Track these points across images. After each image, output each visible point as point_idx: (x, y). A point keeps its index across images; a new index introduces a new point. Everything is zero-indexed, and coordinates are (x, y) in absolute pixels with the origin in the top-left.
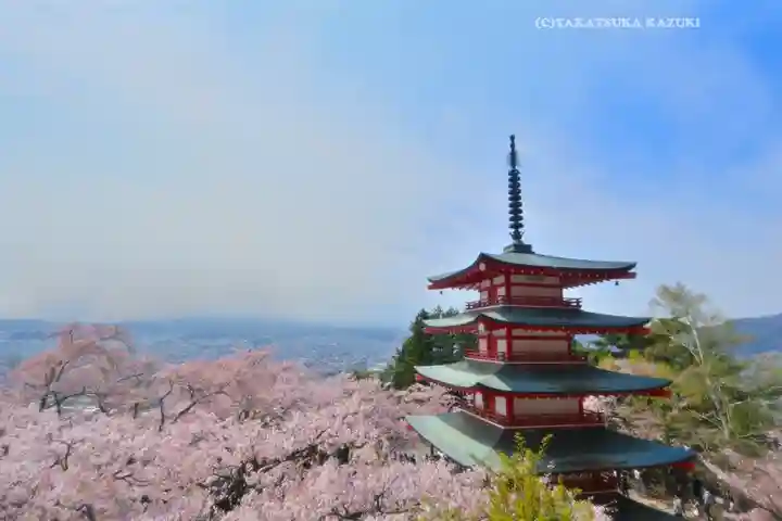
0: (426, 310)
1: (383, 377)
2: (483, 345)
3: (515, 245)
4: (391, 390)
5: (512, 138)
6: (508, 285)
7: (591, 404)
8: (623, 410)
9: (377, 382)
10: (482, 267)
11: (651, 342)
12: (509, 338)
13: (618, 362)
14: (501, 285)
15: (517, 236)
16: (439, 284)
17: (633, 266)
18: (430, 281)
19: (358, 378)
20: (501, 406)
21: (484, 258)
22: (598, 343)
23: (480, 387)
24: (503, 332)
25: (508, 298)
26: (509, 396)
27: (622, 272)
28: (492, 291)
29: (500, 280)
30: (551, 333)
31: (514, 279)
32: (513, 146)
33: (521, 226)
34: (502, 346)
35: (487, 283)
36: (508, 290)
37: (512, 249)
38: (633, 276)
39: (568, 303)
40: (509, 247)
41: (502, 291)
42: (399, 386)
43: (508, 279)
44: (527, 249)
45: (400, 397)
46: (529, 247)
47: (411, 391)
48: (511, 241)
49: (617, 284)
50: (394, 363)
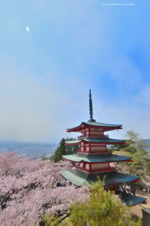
0: (64, 138)
1: (51, 159)
2: (82, 149)
3: (91, 120)
4: (53, 163)
5: (90, 90)
6: (89, 131)
7: (112, 165)
8: (119, 166)
9: (50, 161)
10: (83, 126)
11: (125, 146)
12: (90, 146)
13: (117, 152)
14: (87, 131)
15: (91, 117)
16: (70, 131)
17: (121, 126)
18: (67, 130)
19: (44, 160)
20: (87, 166)
21: (83, 123)
22: (112, 147)
23: (82, 161)
24: (88, 145)
25: (89, 135)
26: (90, 164)
27: (119, 127)
28: (85, 133)
29: (87, 129)
30: (101, 145)
31: (91, 129)
32: (90, 92)
33: (93, 114)
34: (88, 149)
35: (83, 131)
36: (89, 133)
37: (90, 121)
38: (122, 128)
39: (105, 136)
40: (89, 120)
41: (88, 133)
42: (56, 161)
43: (89, 129)
44: (94, 121)
45: (56, 165)
46: (95, 120)
47: (59, 163)
48: (90, 119)
49: (118, 131)
50: (54, 154)
